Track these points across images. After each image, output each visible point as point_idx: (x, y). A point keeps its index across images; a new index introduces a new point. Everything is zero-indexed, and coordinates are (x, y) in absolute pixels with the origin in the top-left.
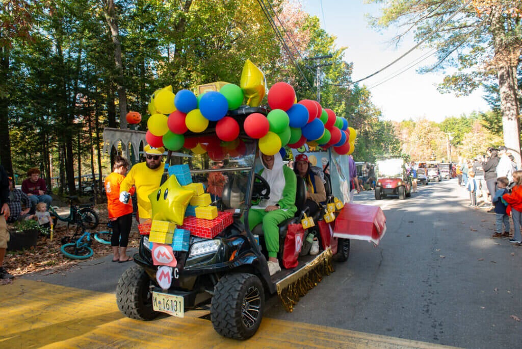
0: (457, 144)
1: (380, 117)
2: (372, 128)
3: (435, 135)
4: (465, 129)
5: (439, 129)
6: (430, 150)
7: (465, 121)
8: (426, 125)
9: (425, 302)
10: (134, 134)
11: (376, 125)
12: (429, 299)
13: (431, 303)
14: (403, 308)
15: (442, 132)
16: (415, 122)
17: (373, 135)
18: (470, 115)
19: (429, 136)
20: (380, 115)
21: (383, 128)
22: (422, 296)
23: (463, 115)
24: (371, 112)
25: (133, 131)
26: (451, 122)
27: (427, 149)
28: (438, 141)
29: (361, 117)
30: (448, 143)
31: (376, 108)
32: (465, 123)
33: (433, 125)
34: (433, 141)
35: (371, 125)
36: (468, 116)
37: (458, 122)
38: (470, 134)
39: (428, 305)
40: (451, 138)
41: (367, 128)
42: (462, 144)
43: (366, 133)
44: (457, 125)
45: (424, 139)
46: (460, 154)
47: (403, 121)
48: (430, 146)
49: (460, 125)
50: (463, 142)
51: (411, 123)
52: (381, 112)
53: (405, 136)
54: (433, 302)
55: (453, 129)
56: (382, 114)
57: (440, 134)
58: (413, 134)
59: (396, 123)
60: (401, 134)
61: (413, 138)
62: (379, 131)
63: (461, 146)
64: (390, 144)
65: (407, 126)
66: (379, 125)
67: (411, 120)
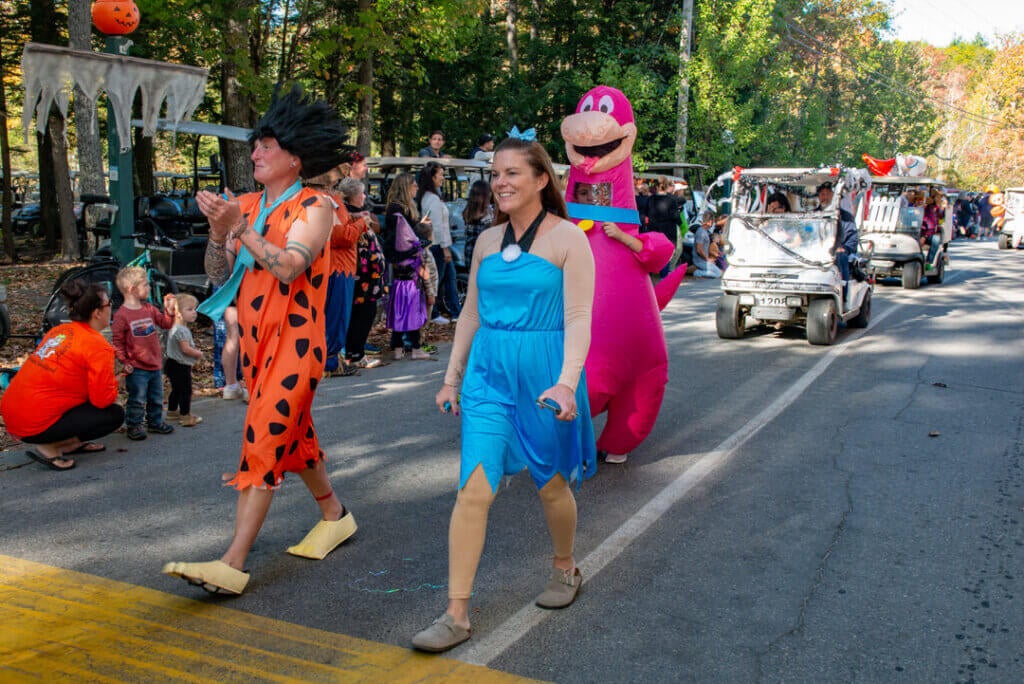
1: (882, 32)
2: (855, 65)
9: (965, 656)
10: (116, 66)
11: (865, 56)
12: (978, 649)
13: (983, 661)
14: (899, 669)
16: (990, 47)
17: (853, 88)
20: (885, 26)
21: (888, 65)
22: (959, 637)
24: (857, 14)
25: (114, 56)
39: (972, 667)
41: (836, 66)
43: (833, 79)
47: (955, 44)
51: (979, 53)
52: (887, 18)
53: (954, 94)
54: (989, 658)
56: (893, 24)
58: (981, 86)
60: (942, 87)
61: (980, 102)
62: (876, 76)
64: (905, 120)
65: (966, 62)
66: (876, 58)
67: (980, 43)
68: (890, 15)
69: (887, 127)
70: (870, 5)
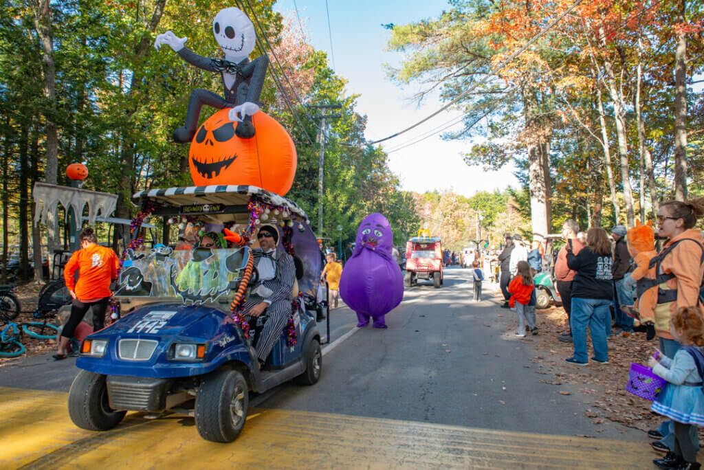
0: (489, 225)
1: (398, 187)
2: (388, 200)
3: (463, 212)
4: (499, 207)
5: (468, 206)
6: (456, 231)
7: (499, 198)
8: (453, 199)
10: (76, 193)
11: (393, 197)
15: (472, 210)
16: (440, 194)
17: (388, 209)
18: (504, 191)
19: (456, 213)
20: (398, 185)
21: (401, 200)
23: (496, 190)
24: (387, 180)
25: (75, 189)
26: (482, 197)
27: (453, 229)
28: (466, 220)
29: (375, 185)
30: (477, 224)
31: (394, 175)
32: (499, 200)
33: (461, 200)
34: (460, 220)
35: (385, 196)
36: (502, 191)
37: (491, 198)
38: (504, 214)
40: (482, 218)
41: (381, 200)
42: (494, 226)
43: (380, 206)
44: (490, 202)
45: (449, 218)
46: (492, 238)
47: (427, 193)
48: (457, 226)
49: (493, 202)
50: (496, 223)
51: (436, 196)
52: (398, 180)
53: (427, 212)
55: (485, 206)
56: (401, 184)
57: (470, 212)
58: (437, 209)
59: (418, 195)
60: (423, 209)
61: (437, 215)
62: (396, 204)
63: (493, 228)
64: (409, 222)
65: (431, 200)
66: (395, 197)
67: (436, 192)
68: (400, 180)
69: (402, 225)
70: (392, 177)
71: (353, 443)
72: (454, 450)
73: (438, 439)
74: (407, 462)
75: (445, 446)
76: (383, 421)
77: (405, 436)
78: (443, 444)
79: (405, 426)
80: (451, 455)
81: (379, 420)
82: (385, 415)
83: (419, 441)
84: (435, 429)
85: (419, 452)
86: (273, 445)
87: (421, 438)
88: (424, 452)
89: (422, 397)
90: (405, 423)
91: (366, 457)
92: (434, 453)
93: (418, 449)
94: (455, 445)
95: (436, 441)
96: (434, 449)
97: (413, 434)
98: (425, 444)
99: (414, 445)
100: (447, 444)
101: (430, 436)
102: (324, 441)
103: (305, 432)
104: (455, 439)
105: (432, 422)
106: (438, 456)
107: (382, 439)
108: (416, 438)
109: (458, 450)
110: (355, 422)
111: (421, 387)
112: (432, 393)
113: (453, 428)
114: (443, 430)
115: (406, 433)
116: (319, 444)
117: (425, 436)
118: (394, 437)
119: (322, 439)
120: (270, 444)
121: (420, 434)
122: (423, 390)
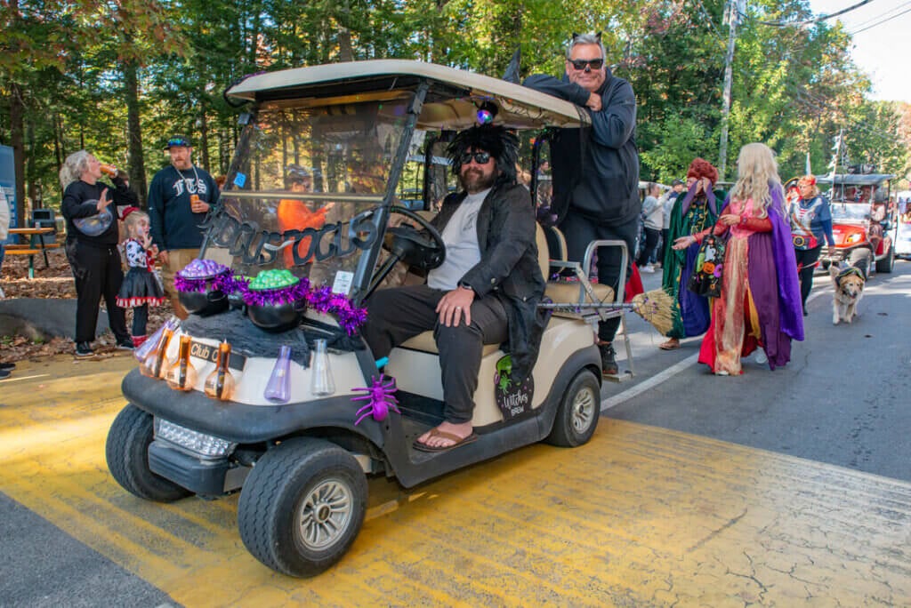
1: (867, 93)
2: (846, 117)
11: (856, 111)
20: (868, 90)
21: (872, 116)
24: (848, 82)
29: (826, 92)
31: (861, 73)
35: (845, 111)
41: (833, 117)
52: (869, 82)
56: (873, 88)
59: (905, 108)
62: (862, 124)
64: (884, 155)
66: (862, 112)
68: (872, 82)
70: (857, 76)
71: (728, 477)
72: (889, 512)
73: (865, 494)
74: (806, 514)
75: (875, 505)
76: (782, 457)
77: (812, 482)
78: (871, 502)
79: (816, 469)
80: (880, 517)
81: (774, 455)
82: (786, 449)
83: (834, 491)
84: (864, 479)
85: (828, 505)
86: (614, 463)
87: (836, 487)
88: (837, 507)
89: (853, 434)
90: (817, 464)
91: (744, 498)
92: (854, 511)
93: (828, 502)
94: (891, 506)
95: (861, 495)
96: (855, 505)
97: (826, 481)
98: (842, 496)
99: (823, 496)
100: (879, 502)
101: (854, 488)
102: (686, 469)
103: (660, 453)
104: (895, 497)
105: (862, 470)
106: (858, 515)
107: (773, 480)
108: (831, 487)
109: (895, 512)
110: (738, 453)
111: (856, 419)
112: (872, 430)
113: (895, 483)
114: (877, 483)
115: (814, 478)
116: (678, 472)
117: (844, 486)
118: (794, 480)
119: (684, 466)
120: (610, 460)
121: (837, 483)
122: (859, 423)
